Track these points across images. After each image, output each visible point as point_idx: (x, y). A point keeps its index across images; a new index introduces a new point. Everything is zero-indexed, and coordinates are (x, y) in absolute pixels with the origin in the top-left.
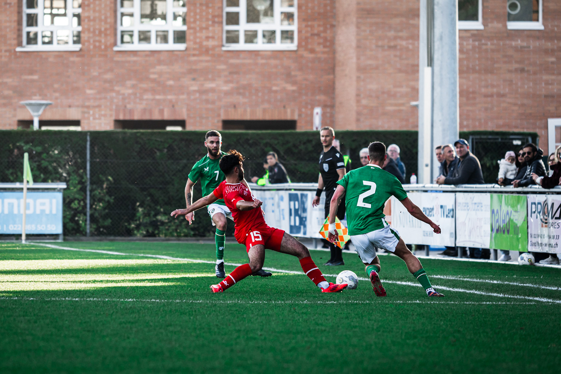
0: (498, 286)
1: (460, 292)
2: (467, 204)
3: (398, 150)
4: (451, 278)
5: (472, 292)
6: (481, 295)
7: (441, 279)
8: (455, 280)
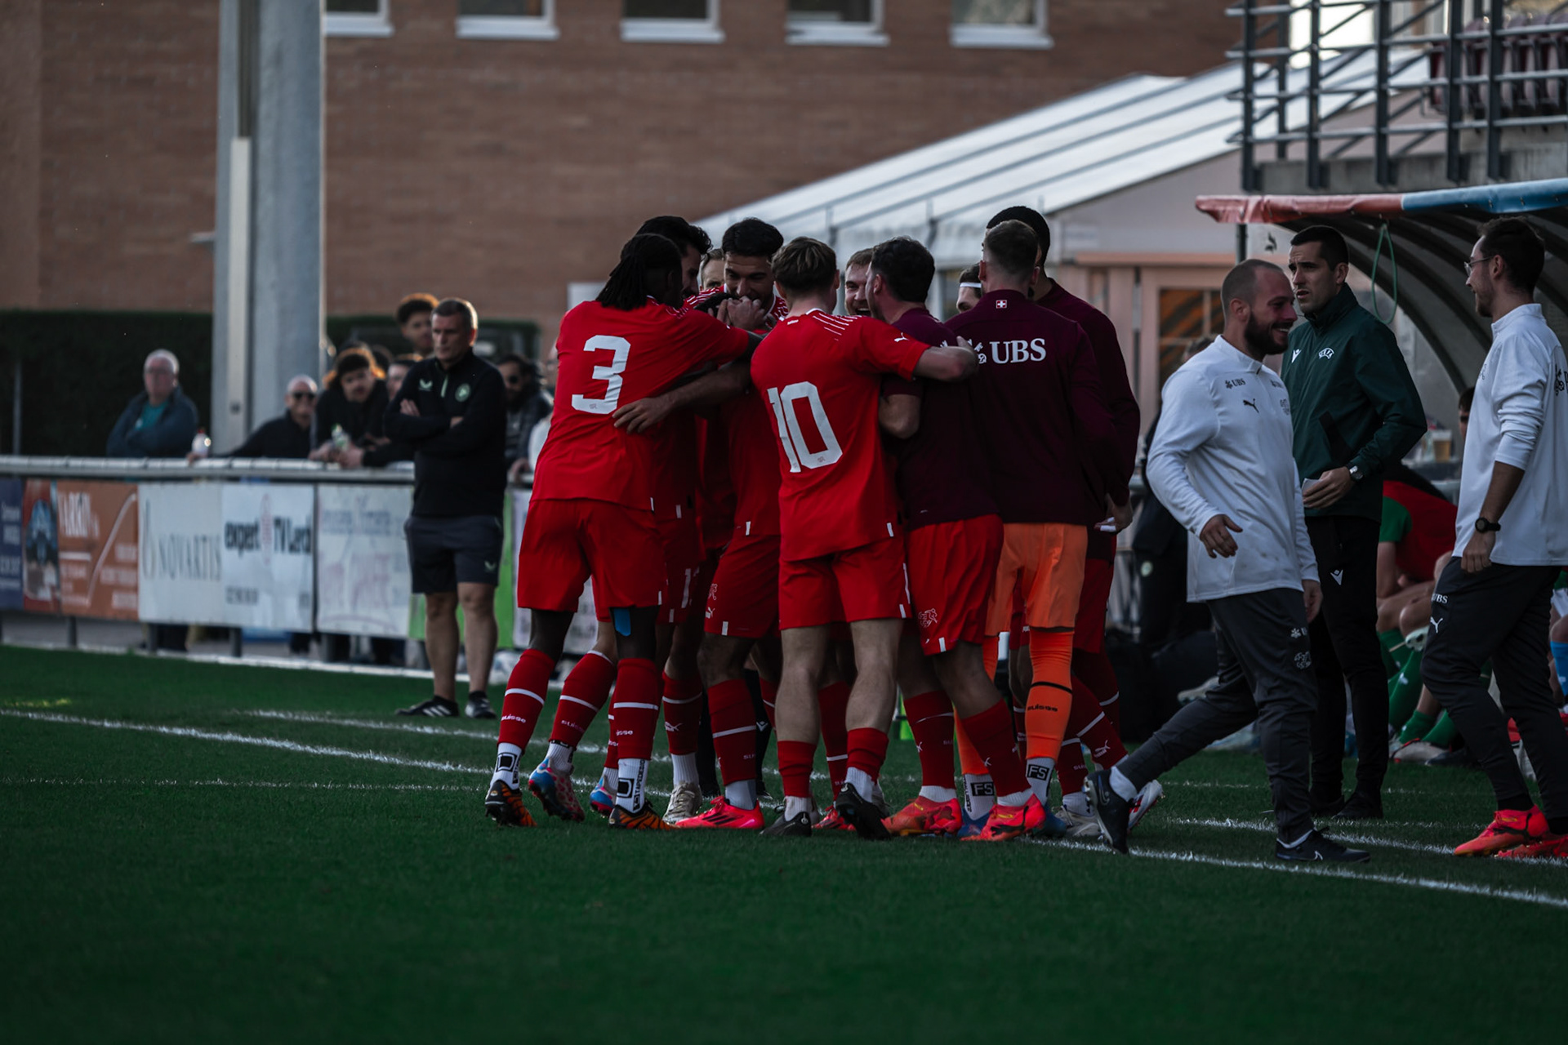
0: (436, 740)
1: (334, 757)
2: (346, 517)
3: (175, 366)
4: (308, 719)
5: (365, 756)
6: (393, 766)
7: (277, 721)
8: (316, 724)
